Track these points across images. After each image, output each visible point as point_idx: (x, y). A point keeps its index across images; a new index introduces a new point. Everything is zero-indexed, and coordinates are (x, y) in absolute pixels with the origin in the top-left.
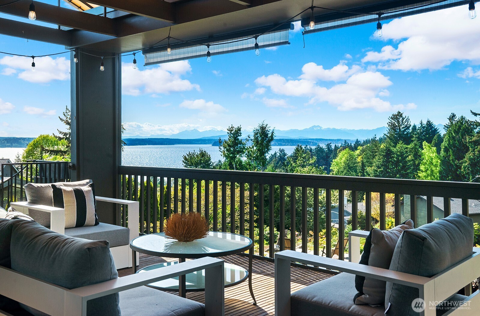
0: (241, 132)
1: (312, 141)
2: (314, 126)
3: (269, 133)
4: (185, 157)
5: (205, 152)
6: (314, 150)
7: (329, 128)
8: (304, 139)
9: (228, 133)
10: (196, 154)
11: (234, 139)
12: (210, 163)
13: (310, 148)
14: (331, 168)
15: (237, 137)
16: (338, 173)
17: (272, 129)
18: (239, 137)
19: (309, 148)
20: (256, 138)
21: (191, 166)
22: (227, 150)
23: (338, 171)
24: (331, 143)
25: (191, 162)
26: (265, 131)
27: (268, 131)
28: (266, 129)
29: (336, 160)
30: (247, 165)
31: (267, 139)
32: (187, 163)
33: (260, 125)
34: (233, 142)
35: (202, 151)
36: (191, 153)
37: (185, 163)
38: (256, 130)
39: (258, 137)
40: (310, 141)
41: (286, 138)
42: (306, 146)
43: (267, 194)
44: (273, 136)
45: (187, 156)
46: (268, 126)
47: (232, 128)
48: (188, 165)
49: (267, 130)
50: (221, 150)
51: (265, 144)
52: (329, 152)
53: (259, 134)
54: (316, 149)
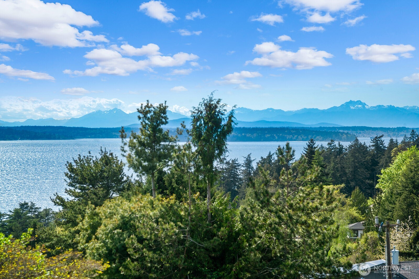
0: (168, 114)
1: (346, 132)
2: (351, 102)
3: (223, 116)
4: (71, 165)
5: (111, 154)
6: (346, 149)
7: (380, 106)
8: (330, 128)
9: (139, 118)
10: (94, 159)
11: (152, 131)
12: (123, 178)
13: (340, 145)
14: (377, 186)
15: (158, 125)
16: (391, 196)
17: (229, 109)
18: (162, 126)
19: (337, 146)
20: (197, 130)
21: (82, 184)
22: (137, 153)
23: (392, 193)
24: (382, 136)
25: (82, 176)
26: (215, 112)
27: (222, 114)
28: (217, 110)
29: (387, 170)
30: (193, 182)
31: (219, 130)
32: (74, 178)
33: (206, 102)
34: (149, 136)
35: (106, 153)
36: (82, 157)
37: (70, 177)
38: (197, 112)
39: (201, 125)
40: (341, 131)
41: (294, 126)
42: (332, 141)
43: (215, 246)
44: (231, 124)
45: (74, 164)
46: (221, 103)
47: (149, 107)
48: (77, 182)
49: (219, 112)
50: (125, 154)
51: (215, 140)
52: (377, 153)
53: (202, 120)
54: (351, 146)
